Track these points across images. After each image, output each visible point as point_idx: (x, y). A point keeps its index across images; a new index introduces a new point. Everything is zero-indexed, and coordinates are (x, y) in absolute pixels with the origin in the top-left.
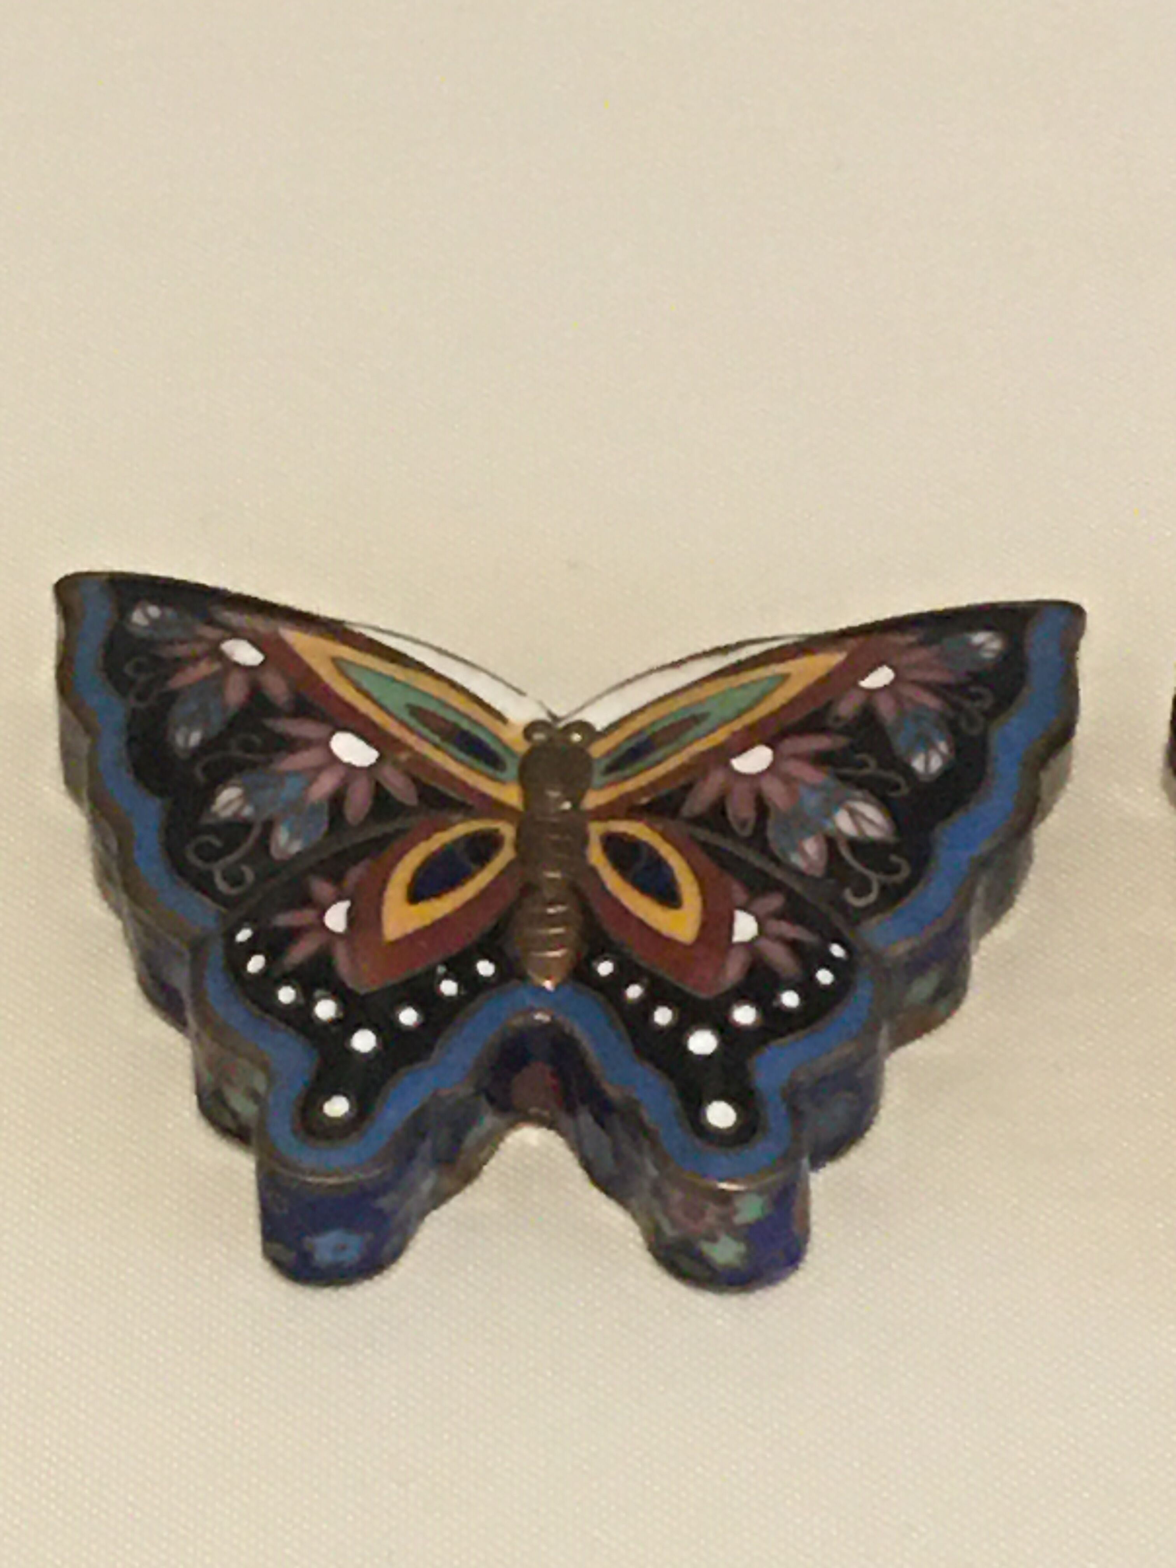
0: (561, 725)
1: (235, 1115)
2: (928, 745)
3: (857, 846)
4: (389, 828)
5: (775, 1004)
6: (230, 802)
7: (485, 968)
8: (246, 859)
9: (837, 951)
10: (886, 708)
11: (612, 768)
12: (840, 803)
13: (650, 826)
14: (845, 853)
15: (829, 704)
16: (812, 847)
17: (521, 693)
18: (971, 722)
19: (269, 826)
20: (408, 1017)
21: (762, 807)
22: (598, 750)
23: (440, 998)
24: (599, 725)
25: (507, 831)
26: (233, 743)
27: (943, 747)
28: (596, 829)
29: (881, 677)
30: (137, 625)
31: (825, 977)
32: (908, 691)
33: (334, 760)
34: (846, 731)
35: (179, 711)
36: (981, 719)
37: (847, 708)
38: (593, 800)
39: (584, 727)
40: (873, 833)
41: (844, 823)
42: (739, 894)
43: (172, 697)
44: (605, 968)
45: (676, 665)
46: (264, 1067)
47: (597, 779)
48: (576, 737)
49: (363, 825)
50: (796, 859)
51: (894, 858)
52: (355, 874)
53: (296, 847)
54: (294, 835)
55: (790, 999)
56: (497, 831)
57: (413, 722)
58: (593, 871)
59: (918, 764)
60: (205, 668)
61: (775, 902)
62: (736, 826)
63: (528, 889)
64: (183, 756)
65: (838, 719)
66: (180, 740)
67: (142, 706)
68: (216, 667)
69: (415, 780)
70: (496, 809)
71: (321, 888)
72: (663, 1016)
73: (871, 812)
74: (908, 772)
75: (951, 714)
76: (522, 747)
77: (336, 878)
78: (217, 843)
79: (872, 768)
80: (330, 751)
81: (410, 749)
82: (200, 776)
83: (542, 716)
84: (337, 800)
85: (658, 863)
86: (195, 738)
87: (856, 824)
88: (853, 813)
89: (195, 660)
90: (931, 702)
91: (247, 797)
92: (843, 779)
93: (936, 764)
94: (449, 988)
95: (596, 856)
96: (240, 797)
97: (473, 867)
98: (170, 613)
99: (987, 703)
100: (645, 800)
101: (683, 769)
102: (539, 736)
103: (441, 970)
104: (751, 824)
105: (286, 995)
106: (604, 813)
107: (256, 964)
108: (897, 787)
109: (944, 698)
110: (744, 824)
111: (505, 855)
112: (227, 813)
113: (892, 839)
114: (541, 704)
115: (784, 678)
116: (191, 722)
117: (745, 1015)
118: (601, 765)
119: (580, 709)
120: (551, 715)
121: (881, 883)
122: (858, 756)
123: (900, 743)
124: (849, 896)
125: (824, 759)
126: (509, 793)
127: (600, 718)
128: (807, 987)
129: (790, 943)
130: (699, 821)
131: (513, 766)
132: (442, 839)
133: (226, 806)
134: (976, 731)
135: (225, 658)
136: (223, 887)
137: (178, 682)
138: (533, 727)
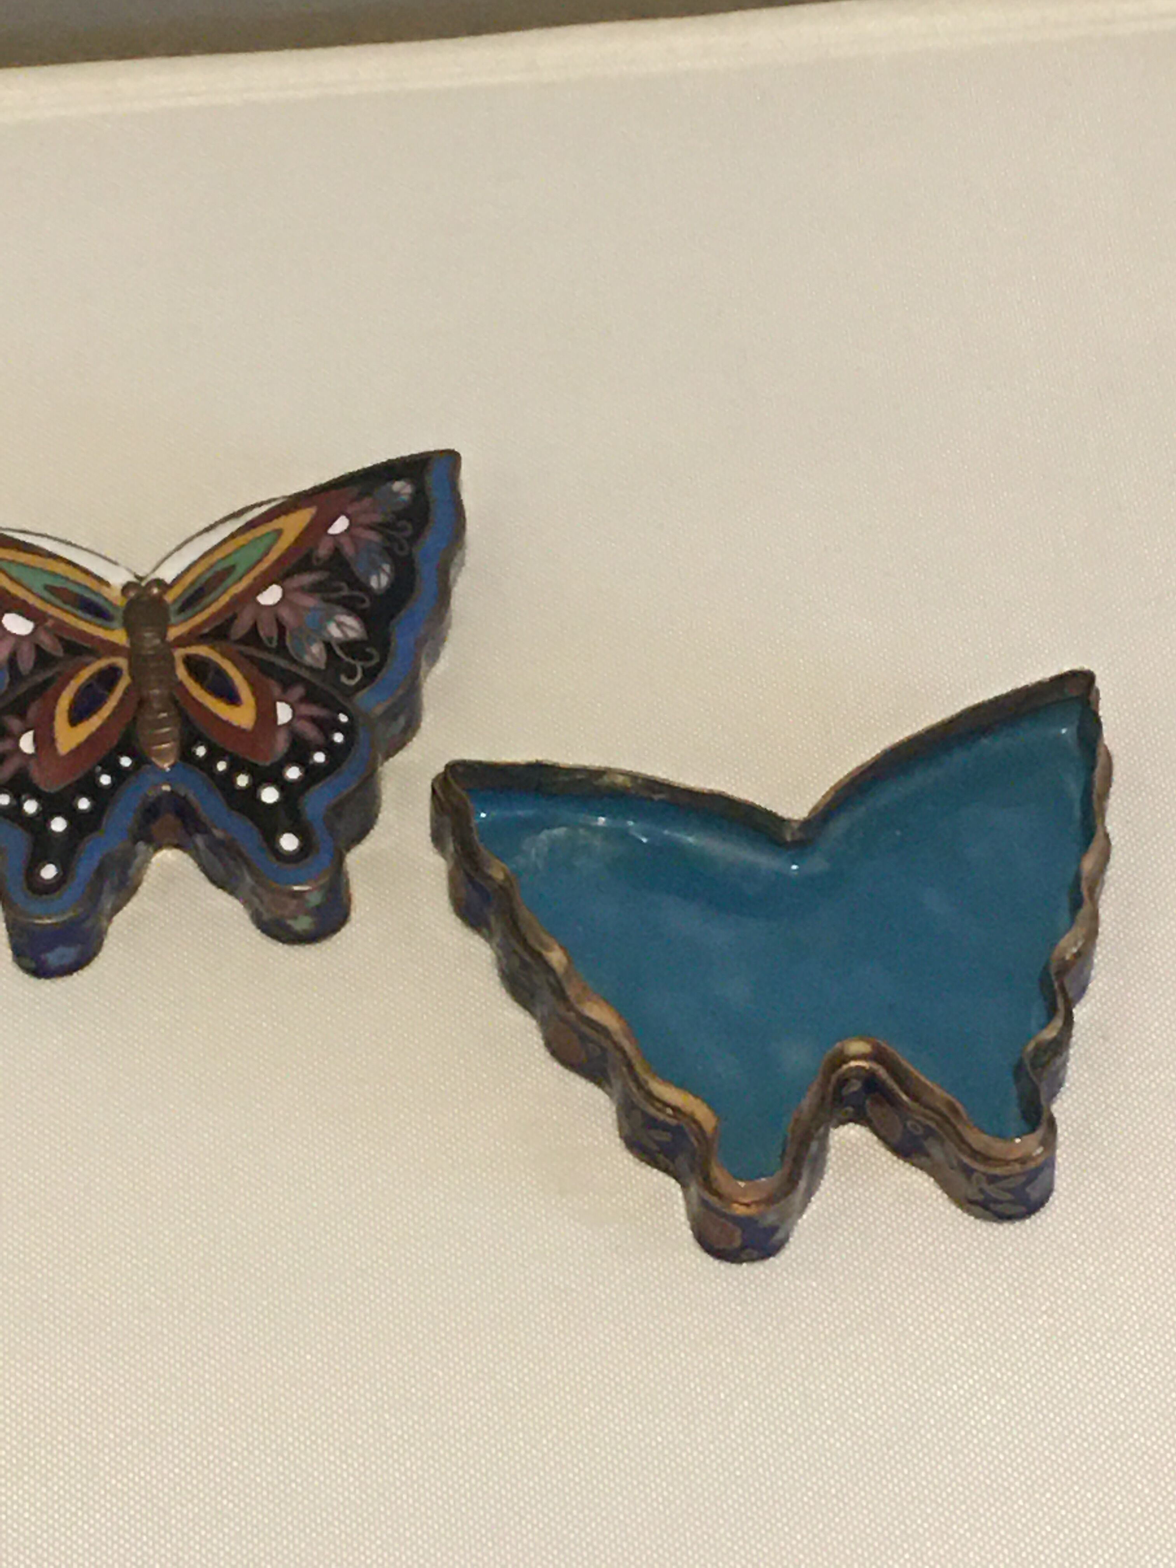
0: (143, 584)
2: (377, 569)
3: (347, 646)
4: (49, 674)
5: (311, 762)
7: (126, 762)
9: (343, 718)
10: (348, 548)
11: (182, 610)
12: (330, 617)
13: (212, 647)
14: (339, 652)
15: (312, 551)
16: (316, 649)
17: (115, 563)
18: (402, 548)
20: (84, 804)
21: (282, 629)
22: (169, 597)
23: (102, 788)
24: (169, 579)
25: (122, 662)
27: (387, 567)
28: (179, 653)
29: (340, 525)
31: (338, 738)
32: (359, 532)
33: (7, 633)
34: (325, 566)
36: (407, 544)
37: (323, 551)
38: (173, 633)
39: (159, 583)
40: (352, 635)
41: (335, 632)
42: (277, 690)
44: (201, 751)
47: (173, 620)
48: (155, 591)
49: (32, 673)
50: (308, 660)
51: (368, 650)
52: (33, 712)
55: (319, 758)
56: (116, 664)
57: (51, 598)
58: (181, 683)
59: (374, 583)
61: (298, 691)
62: (266, 642)
63: (142, 704)
65: (318, 559)
69: (61, 639)
70: (113, 649)
71: (14, 723)
72: (242, 781)
73: (350, 621)
74: (367, 589)
75: (388, 544)
76: (121, 602)
77: (22, 715)
79: (346, 592)
80: (3, 628)
81: (51, 617)
83: (132, 579)
84: (12, 661)
85: (220, 672)
87: (343, 632)
88: (340, 625)
90: (374, 537)
92: (328, 601)
93: (384, 580)
94: (105, 780)
95: (181, 672)
97: (106, 693)
99: (409, 532)
100: (206, 630)
101: (227, 608)
102: (132, 594)
103: (99, 769)
104: (276, 637)
105: (4, 800)
106: (182, 642)
108: (363, 601)
109: (381, 532)
110: (271, 640)
111: (124, 682)
113: (366, 638)
114: (129, 570)
115: (279, 533)
117: (293, 773)
118: (174, 608)
119: (154, 570)
120: (137, 577)
121: (363, 668)
122: (335, 584)
123: (359, 569)
124: (344, 679)
125: (314, 589)
126: (119, 637)
127: (168, 574)
128: (329, 748)
129: (313, 720)
130: (243, 641)
131: (119, 615)
132: (85, 675)
134: (405, 552)
138: (127, 587)
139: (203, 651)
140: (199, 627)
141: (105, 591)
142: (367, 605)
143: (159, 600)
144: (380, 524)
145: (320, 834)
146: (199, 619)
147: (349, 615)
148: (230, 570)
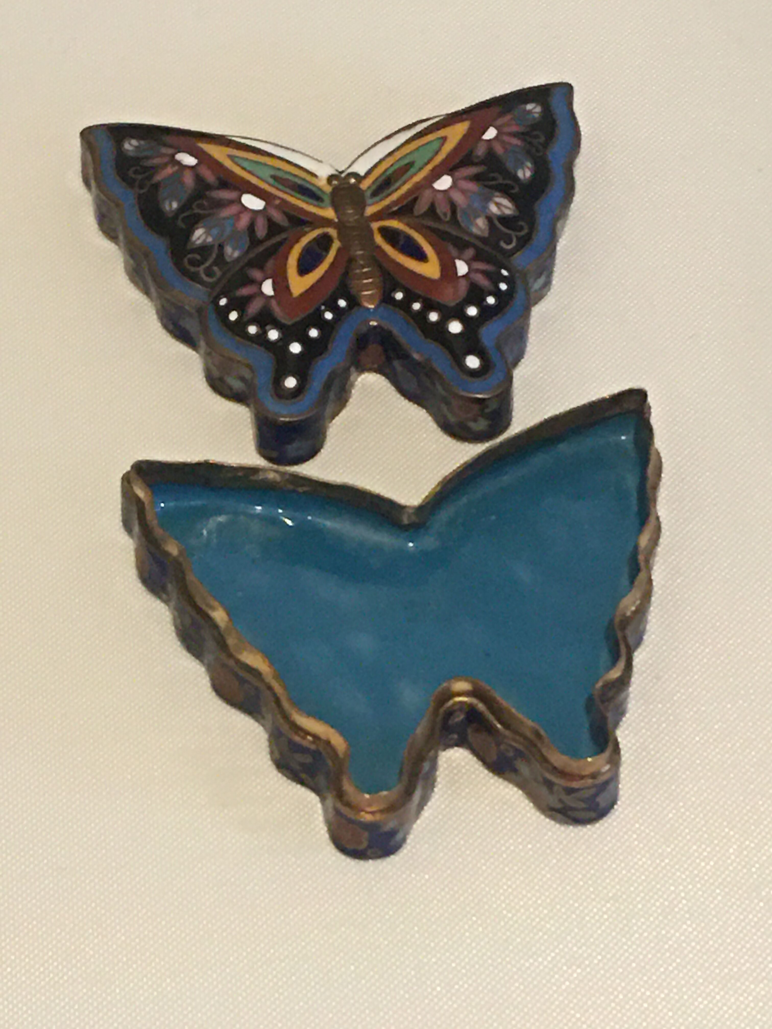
0: (343, 175)
1: (230, 388)
2: (521, 165)
3: (503, 219)
4: (277, 239)
5: (485, 304)
6: (201, 236)
7: (342, 303)
8: (214, 264)
9: (505, 273)
10: (499, 149)
11: (375, 194)
12: (488, 199)
13: (400, 221)
14: (498, 225)
15: (472, 151)
16: (481, 222)
17: (321, 162)
18: (538, 151)
19: (221, 247)
20: (314, 333)
21: (454, 207)
22: (365, 185)
23: (327, 321)
24: (362, 173)
25: (333, 232)
26: (194, 206)
27: (529, 164)
28: (375, 226)
29: (491, 133)
30: (128, 150)
31: (503, 287)
32: (506, 138)
33: (246, 209)
34: (482, 163)
35: (163, 193)
36: (542, 149)
37: (481, 151)
38: (370, 211)
39: (355, 175)
40: (508, 212)
41: (494, 209)
42: (454, 252)
43: (156, 187)
44: (399, 296)
45: (388, 137)
46: (249, 367)
47: (369, 201)
48: (353, 181)
49: (266, 239)
50: (475, 230)
51: (519, 223)
53: (236, 254)
54: (234, 249)
56: (328, 233)
57: (276, 184)
58: (379, 247)
59: (520, 174)
60: (170, 170)
61: (470, 252)
62: (442, 217)
63: (351, 260)
64: (170, 215)
65: (478, 157)
66: (167, 208)
67: (142, 191)
68: (176, 168)
69: (285, 213)
70: (327, 222)
71: (256, 274)
72: (434, 317)
73: (505, 202)
74: (516, 179)
75: (528, 147)
76: (328, 189)
77: (261, 267)
78: (198, 257)
79: (501, 181)
80: (242, 204)
81: (279, 198)
82: (180, 224)
83: (334, 172)
84: (251, 228)
85: (409, 238)
86: (175, 205)
87: (500, 209)
88: (498, 205)
89: (165, 166)
90: (515, 141)
91: (207, 233)
92: (487, 187)
93: (528, 174)
94: (329, 316)
95: (379, 239)
96: (205, 233)
97: (324, 253)
98: (142, 142)
99: (542, 139)
100: (395, 209)
101: (410, 192)
102: (335, 182)
103: (323, 307)
104: (449, 214)
105: (252, 330)
106: (377, 217)
107: (233, 316)
108: (513, 188)
109: (522, 139)
110: (445, 214)
111: (336, 245)
112: (199, 242)
113: (517, 214)
114: (332, 166)
115: (444, 139)
116: (170, 198)
117: (472, 311)
118: (368, 193)
119: (350, 166)
120: (337, 170)
121: (517, 236)
122: (492, 175)
123: (509, 165)
124: (503, 244)
125: (476, 178)
126: (329, 213)
127: (361, 168)
128: (497, 293)
129: (484, 272)
130: (425, 215)
131: (327, 199)
132: (305, 241)
133: (199, 238)
134: (541, 154)
135: (179, 163)
136: (206, 279)
137: (158, 178)
138: (331, 178)
139: (394, 224)
140: (388, 207)
141: (314, 180)
142: (516, 190)
143: (355, 187)
144: (523, 134)
145: (494, 355)
146: (388, 201)
147: (505, 198)
148: (410, 165)
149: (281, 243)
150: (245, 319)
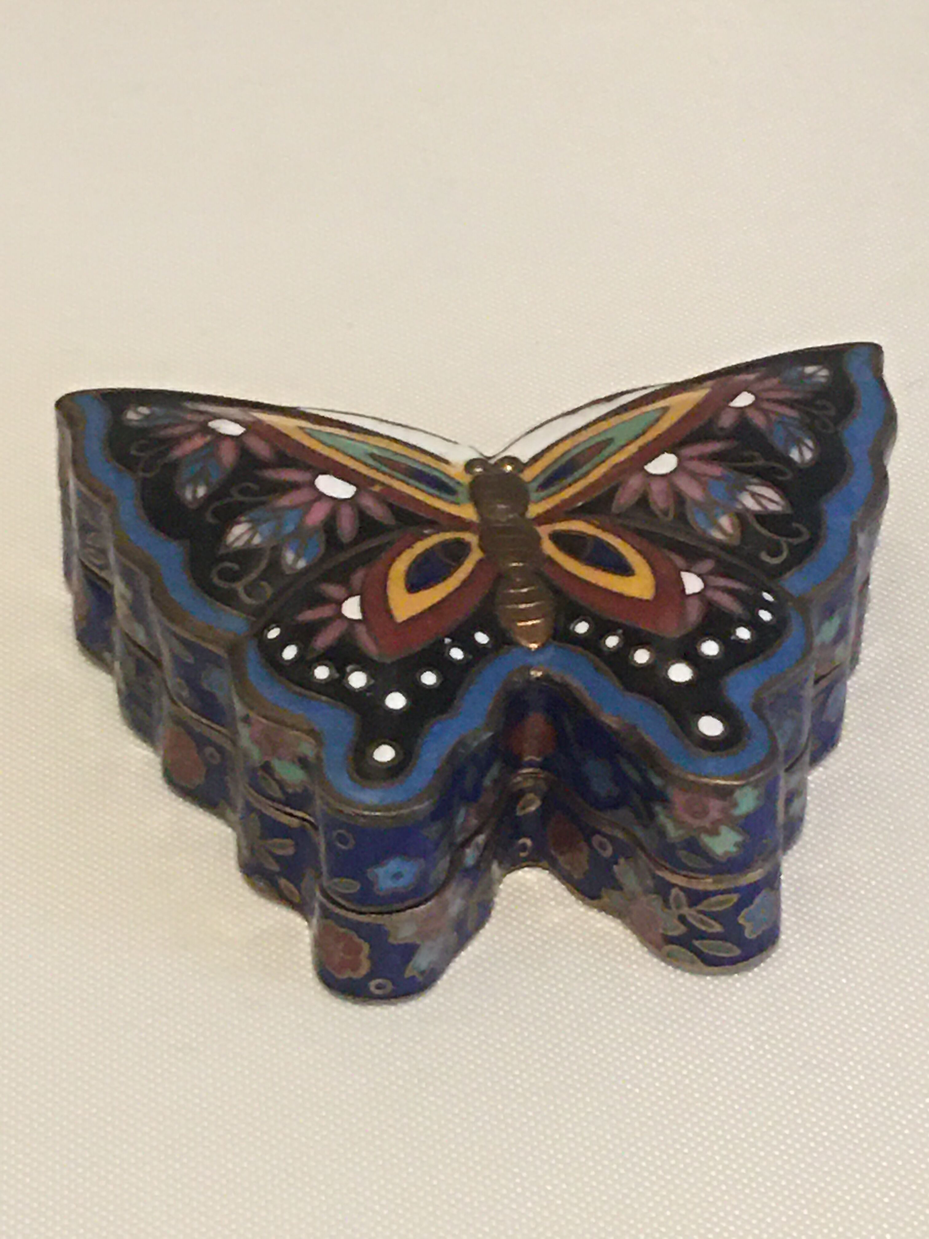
0: (493, 461)
2: (796, 443)
3: (764, 518)
4: (377, 542)
5: (733, 638)
6: (242, 535)
7: (482, 638)
8: (262, 577)
9: (768, 597)
10: (759, 420)
11: (545, 486)
12: (741, 488)
13: (589, 522)
14: (755, 524)
15: (712, 420)
16: (727, 522)
18: (825, 426)
19: (276, 551)
20: (429, 678)
21: (679, 499)
22: (527, 475)
23: (453, 662)
24: (524, 458)
25: (471, 538)
26: (234, 491)
27: (810, 443)
28: (544, 531)
29: (744, 400)
30: (131, 420)
31: (765, 616)
32: (769, 407)
33: (321, 496)
34: (730, 437)
35: (185, 473)
36: (831, 425)
37: (726, 421)
38: (534, 510)
39: (513, 460)
40: (772, 507)
41: (749, 503)
42: (679, 561)
43: (175, 466)
44: (582, 628)
45: (572, 412)
46: (312, 733)
47: (534, 496)
48: (509, 468)
49: (355, 542)
50: (717, 535)
51: (795, 525)
52: (358, 578)
53: (302, 564)
54: (298, 556)
55: (743, 633)
56: (463, 539)
57: (377, 465)
58: (551, 561)
59: (795, 455)
60: (198, 441)
61: (707, 565)
62: (660, 515)
63: (501, 578)
64: (194, 506)
65: (722, 429)
66: (189, 496)
67: (148, 475)
68: (208, 438)
69: (391, 506)
70: (460, 523)
71: (333, 590)
72: (642, 656)
73: (769, 493)
74: (790, 462)
75: (808, 420)
76: (466, 479)
77: (343, 580)
78: (236, 567)
79: (761, 463)
80: (316, 490)
82: (210, 519)
83: (478, 457)
84: (330, 525)
85: (600, 545)
86: (201, 491)
87: (760, 503)
88: (753, 494)
89: (189, 436)
90: (789, 412)
91: (254, 530)
92: (739, 470)
93: (808, 455)
94: (457, 654)
95: (549, 548)
96: (250, 529)
97: (453, 565)
98: (157, 410)
99: (832, 411)
100: (579, 505)
101: (606, 477)
102: (477, 470)
103: (447, 641)
104: (672, 512)
105: (322, 673)
106: (547, 518)
107: (290, 653)
108: (783, 473)
109: (797, 409)
110: (666, 513)
111: (476, 555)
112: (239, 544)
113: (789, 510)
114: (473, 449)
115: (665, 410)
116: (195, 481)
117: (710, 648)
118: (535, 485)
119: (505, 449)
120: (481, 454)
121: (790, 545)
122: (746, 454)
123: (777, 439)
124: (765, 557)
125: (719, 458)
126: (466, 511)
127: (523, 453)
128: (754, 624)
129: (732, 592)
131: (463, 494)
132: (422, 546)
133: (238, 539)
134: (830, 431)
135: (213, 431)
136: (247, 600)
137: (177, 453)
138: (470, 465)
139: (578, 526)
140: (568, 502)
141: (442, 466)
142: (790, 476)
145: (750, 718)
146: (567, 494)
147: (768, 486)
148: (607, 443)
149: (380, 549)
150: (310, 657)
